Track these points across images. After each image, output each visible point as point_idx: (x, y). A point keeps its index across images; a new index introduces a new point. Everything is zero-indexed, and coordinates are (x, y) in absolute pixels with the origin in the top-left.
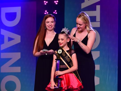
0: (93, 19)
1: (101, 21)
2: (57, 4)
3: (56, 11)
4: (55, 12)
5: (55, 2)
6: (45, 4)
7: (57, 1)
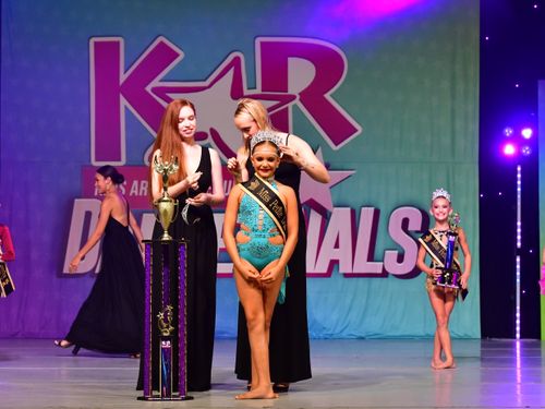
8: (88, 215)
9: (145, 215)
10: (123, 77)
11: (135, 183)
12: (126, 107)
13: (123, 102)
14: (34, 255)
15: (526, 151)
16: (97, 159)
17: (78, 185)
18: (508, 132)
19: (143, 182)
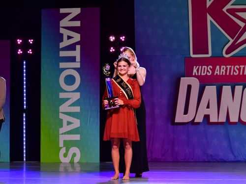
0: (73, 59)
1: (81, 62)
2: (31, 43)
3: (30, 50)
4: (30, 52)
5: (30, 41)
6: (19, 43)
7: (32, 40)
8: (189, 87)
9: (224, 86)
10: (209, 4)
11: (218, 67)
12: (211, 21)
13: (209, 18)
14: (157, 111)
16: (194, 54)
17: (182, 69)
19: (222, 67)
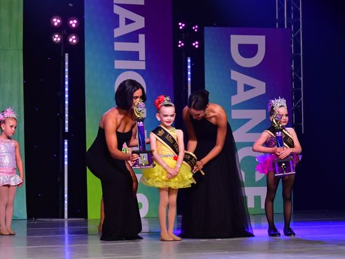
15: (73, 39)
18: (56, 22)
